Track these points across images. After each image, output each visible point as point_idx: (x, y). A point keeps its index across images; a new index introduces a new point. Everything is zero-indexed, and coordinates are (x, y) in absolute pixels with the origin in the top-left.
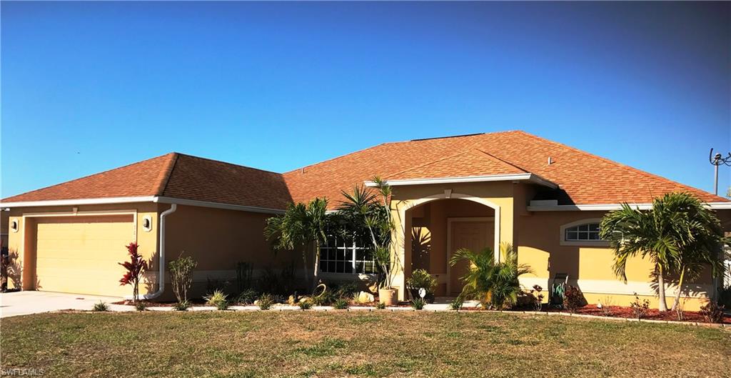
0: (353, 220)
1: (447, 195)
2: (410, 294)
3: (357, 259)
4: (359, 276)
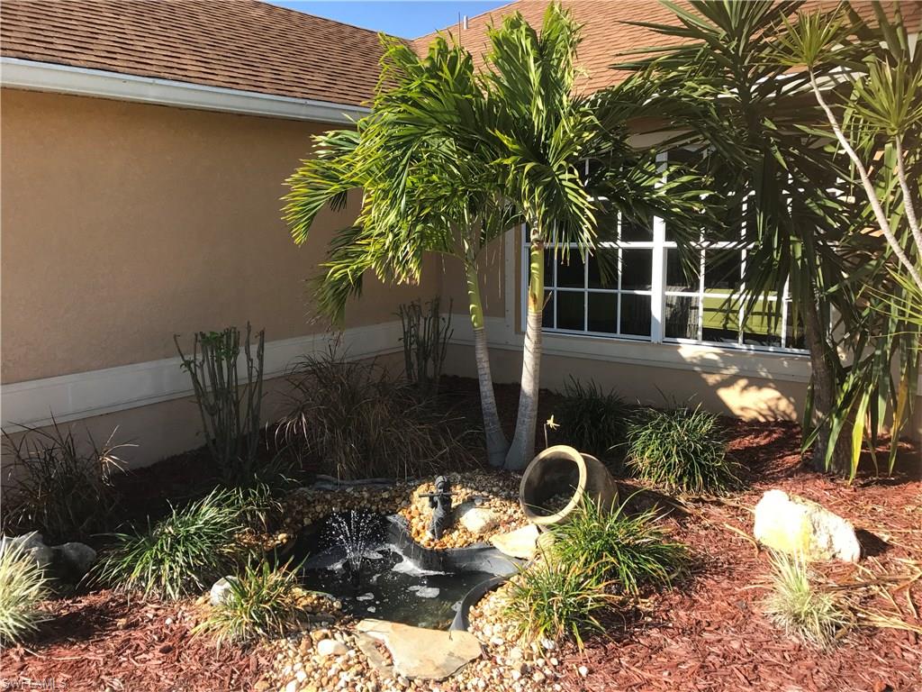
3: (671, 283)
4: (680, 351)
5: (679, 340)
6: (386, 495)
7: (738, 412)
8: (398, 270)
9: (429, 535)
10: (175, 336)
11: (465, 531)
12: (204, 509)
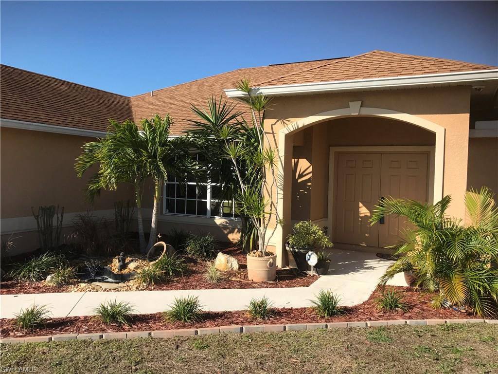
0: (207, 148)
1: (354, 110)
2: (291, 257)
3: (213, 197)
4: (215, 220)
5: (215, 217)
6: (104, 261)
7: (232, 240)
8: (110, 186)
9: (117, 270)
10: (32, 207)
11: (129, 269)
12: (44, 258)
